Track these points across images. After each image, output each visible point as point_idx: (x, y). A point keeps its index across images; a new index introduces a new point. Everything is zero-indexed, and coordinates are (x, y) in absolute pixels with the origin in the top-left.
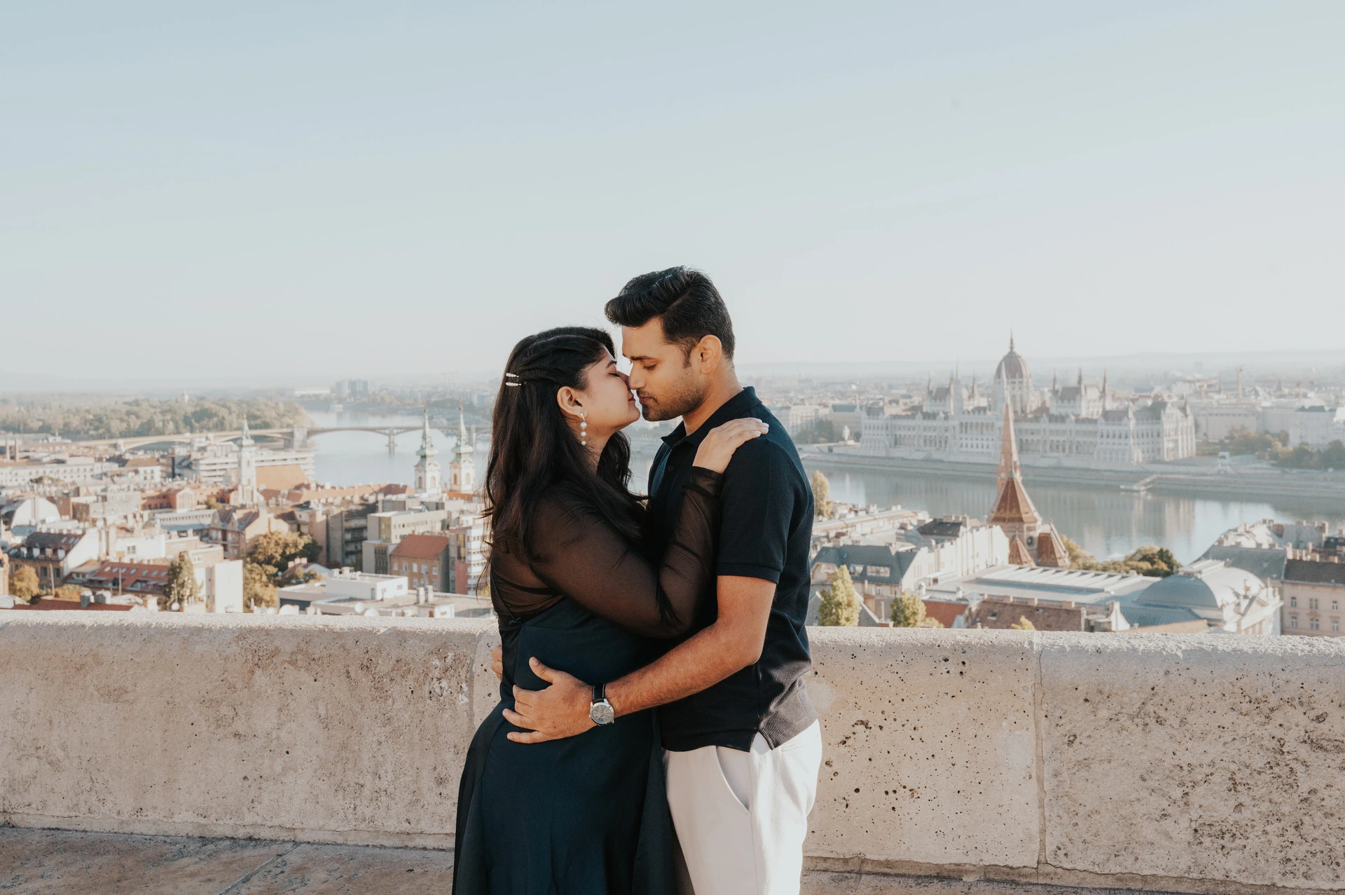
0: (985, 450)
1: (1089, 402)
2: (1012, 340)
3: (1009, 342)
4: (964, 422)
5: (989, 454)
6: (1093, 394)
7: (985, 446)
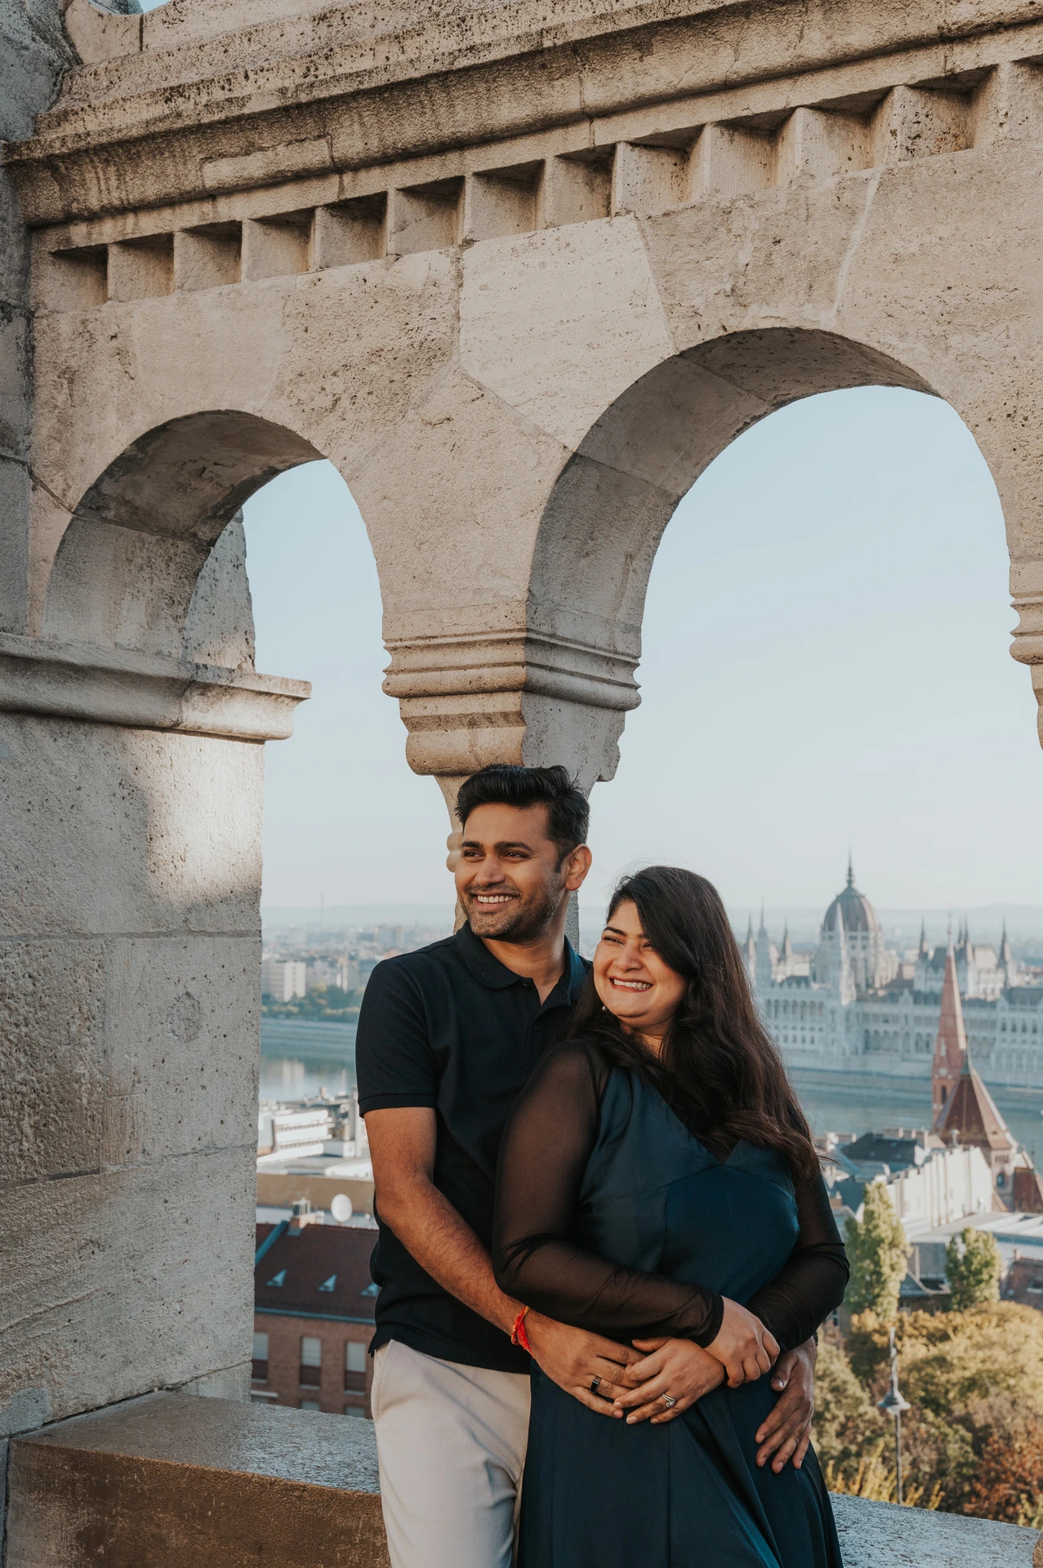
0: (808, 1046)
1: (980, 972)
2: (850, 870)
3: (846, 872)
4: (773, 999)
5: (815, 1053)
6: (985, 959)
7: (808, 1040)
